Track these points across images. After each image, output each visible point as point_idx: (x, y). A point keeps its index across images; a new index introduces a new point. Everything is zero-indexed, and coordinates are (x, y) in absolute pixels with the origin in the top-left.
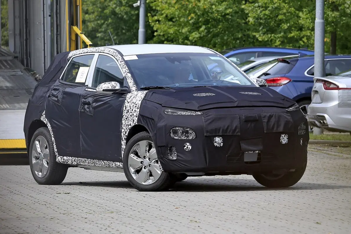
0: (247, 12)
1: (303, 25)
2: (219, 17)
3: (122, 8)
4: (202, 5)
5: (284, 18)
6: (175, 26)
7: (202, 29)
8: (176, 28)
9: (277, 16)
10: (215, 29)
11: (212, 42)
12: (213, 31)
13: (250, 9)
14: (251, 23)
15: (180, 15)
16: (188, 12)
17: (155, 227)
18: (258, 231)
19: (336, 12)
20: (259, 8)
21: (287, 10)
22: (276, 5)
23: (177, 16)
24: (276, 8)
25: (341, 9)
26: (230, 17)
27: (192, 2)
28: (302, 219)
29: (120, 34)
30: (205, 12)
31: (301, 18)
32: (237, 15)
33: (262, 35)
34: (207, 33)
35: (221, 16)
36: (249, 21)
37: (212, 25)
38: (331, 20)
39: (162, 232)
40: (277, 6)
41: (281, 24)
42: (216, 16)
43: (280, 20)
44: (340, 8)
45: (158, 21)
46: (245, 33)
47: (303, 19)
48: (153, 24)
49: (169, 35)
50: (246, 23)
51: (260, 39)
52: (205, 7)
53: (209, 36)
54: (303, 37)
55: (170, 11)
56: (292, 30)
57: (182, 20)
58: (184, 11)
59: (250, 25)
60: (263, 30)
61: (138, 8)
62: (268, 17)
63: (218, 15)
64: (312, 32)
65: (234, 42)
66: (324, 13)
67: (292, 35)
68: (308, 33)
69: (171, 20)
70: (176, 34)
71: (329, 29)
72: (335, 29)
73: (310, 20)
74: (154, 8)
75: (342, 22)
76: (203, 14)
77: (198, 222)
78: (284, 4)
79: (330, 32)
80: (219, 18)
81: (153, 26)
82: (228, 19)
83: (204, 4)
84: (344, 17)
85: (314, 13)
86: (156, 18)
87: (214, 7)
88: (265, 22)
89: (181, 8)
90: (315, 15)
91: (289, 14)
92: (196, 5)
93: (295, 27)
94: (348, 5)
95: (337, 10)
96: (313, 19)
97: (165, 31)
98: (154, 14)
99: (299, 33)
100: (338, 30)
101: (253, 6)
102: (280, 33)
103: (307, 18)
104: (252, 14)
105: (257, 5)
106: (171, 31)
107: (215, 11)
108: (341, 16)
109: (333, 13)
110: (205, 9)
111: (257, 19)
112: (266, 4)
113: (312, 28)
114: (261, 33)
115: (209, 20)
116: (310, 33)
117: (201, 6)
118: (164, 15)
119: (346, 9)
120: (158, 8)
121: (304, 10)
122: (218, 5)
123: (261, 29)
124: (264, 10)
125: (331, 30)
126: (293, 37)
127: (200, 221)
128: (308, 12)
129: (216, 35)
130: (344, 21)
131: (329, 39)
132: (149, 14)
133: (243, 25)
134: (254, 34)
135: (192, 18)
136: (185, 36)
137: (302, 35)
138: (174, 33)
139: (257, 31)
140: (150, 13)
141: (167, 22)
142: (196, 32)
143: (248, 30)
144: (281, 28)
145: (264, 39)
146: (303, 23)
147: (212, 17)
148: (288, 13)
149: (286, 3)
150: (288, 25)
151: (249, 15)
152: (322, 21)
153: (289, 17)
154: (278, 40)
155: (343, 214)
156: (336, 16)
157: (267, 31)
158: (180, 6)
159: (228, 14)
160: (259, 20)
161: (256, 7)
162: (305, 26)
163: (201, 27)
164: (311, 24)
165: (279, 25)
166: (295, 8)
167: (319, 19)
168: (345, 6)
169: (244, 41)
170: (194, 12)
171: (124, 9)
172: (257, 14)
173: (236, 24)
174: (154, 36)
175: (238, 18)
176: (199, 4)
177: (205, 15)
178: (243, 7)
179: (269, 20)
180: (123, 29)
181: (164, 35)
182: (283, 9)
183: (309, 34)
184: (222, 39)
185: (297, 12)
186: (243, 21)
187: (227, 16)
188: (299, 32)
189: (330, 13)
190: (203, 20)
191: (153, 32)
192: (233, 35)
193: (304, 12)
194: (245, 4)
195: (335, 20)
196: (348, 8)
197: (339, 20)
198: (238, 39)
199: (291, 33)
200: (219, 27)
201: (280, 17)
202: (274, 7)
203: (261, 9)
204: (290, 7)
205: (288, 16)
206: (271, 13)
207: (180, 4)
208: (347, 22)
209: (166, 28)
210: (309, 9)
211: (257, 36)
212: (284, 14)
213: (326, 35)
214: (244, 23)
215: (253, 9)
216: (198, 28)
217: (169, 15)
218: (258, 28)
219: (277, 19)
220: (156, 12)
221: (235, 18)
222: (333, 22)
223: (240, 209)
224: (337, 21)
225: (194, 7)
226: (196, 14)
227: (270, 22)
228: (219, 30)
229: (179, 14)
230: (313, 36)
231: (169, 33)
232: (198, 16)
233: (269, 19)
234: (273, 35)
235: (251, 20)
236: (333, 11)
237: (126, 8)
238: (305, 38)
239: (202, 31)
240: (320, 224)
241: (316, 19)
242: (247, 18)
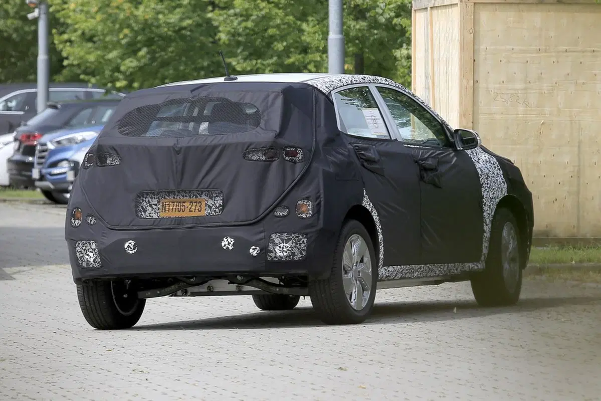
0: (215, 24)
1: (308, 43)
2: (170, 33)
3: (9, 22)
4: (142, 15)
5: (278, 32)
6: (97, 49)
7: (143, 52)
8: (99, 53)
9: (266, 30)
10: (163, 53)
11: (159, 75)
12: (160, 56)
13: (221, 18)
14: (224, 43)
15: (105, 32)
16: (117, 26)
17: (75, 382)
18: (245, 384)
19: (363, 21)
20: (235, 17)
21: (282, 20)
22: (263, 12)
23: (100, 33)
24: (264, 17)
25: (370, 16)
26: (189, 33)
27: (124, 10)
28: (316, 362)
29: (6, 64)
30: (147, 26)
31: (305, 32)
32: (199, 30)
33: (241, 61)
34: (150, 59)
35: (175, 32)
36: (220, 39)
37: (159, 47)
38: (354, 35)
39: (86, 390)
40: (266, 13)
41: (272, 43)
42: (166, 32)
43: (271, 36)
44: (368, 15)
45: (70, 41)
46: (214, 60)
47: (308, 34)
48: (61, 46)
49: (88, 65)
50: (215, 42)
51: (239, 68)
52: (146, 17)
53: (155, 64)
54: (309, 63)
55: (89, 24)
56: (291, 52)
57: (108, 39)
58: (111, 25)
59: (221, 46)
60: (244, 53)
61: (35, 21)
62: (252, 32)
63: (169, 30)
64: (324, 56)
65: (195, 74)
66: (343, 24)
67: (291, 60)
68: (317, 57)
69: (90, 39)
70: (100, 63)
71: (351, 49)
72: (361, 49)
73: (319, 35)
74: (62, 20)
75: (372, 38)
76: (143, 29)
77: (144, 372)
78: (277, 11)
79: (353, 54)
80: (171, 36)
81: (61, 51)
82: (185, 37)
83: (144, 12)
84: (375, 29)
85: (326, 24)
86: (66, 37)
87: (161, 16)
88: (246, 39)
89: (107, 19)
90: (328, 27)
91: (285, 26)
92: (132, 13)
93: (296, 48)
94: (382, 9)
95: (364, 18)
96: (325, 34)
97: (81, 58)
98: (62, 29)
99: (303, 58)
100: (367, 50)
101: (226, 13)
102: (271, 57)
103: (315, 33)
104: (224, 28)
105: (232, 11)
106: (92, 58)
107: (164, 23)
108: (370, 27)
109: (357, 23)
110: (146, 20)
111: (233, 35)
112: (247, 10)
113: (323, 48)
114: (240, 57)
115: (153, 38)
116: (321, 57)
118: (79, 32)
119: (379, 16)
120: (69, 21)
121: (310, 19)
122: (168, 14)
123: (241, 52)
124: (244, 21)
125: (355, 52)
126: (293, 63)
127: (148, 370)
128: (316, 22)
129: (165, 64)
130: (375, 37)
131: (352, 66)
132: (54, 31)
133: (210, 45)
134: (228, 60)
135: (126, 36)
136: (114, 65)
137: (307, 61)
138: (95, 61)
139: (234, 55)
140: (56, 28)
141: (84, 44)
142: (130, 59)
143: (219, 54)
144: (273, 49)
145: (246, 67)
146: (308, 40)
147: (158, 33)
148: (284, 24)
149: (279, 9)
150: (285, 44)
151: (221, 29)
152: (339, 36)
153: (286, 32)
154: (269, 68)
155: (382, 353)
156: (362, 28)
157: (251, 54)
158: (105, 16)
159: (185, 28)
160: (237, 37)
161: (230, 16)
162: (312, 46)
163: (139, 50)
164: (323, 41)
165: (269, 45)
166: (295, 17)
167: (335, 33)
168: (377, 11)
170: (129, 26)
171: (13, 24)
172: (233, 27)
173: (198, 44)
174: (63, 67)
175: (201, 35)
176: (136, 13)
177: (147, 31)
178: (210, 15)
179: (253, 37)
180: (11, 56)
181: (79, 65)
182: (275, 19)
183: (319, 59)
184: (176, 69)
185: (299, 23)
186: (211, 40)
187: (184, 32)
188: (303, 55)
189: (352, 23)
190: (144, 39)
191: (62, 59)
192: (193, 63)
193: (309, 22)
194: (213, 10)
195: (360, 35)
196: (382, 15)
197: (367, 35)
198: (202, 68)
199: (289, 57)
200: (171, 49)
201: (271, 31)
202: (260, 15)
203: (240, 19)
204: (286, 15)
205: (284, 29)
206: (256, 25)
207: (106, 13)
208: (381, 37)
209: (82, 54)
210: (319, 18)
211: (234, 63)
212: (278, 27)
213: (346, 59)
214: (213, 43)
215: (226, 18)
216: (135, 52)
217: (87, 31)
218: (234, 50)
219: (266, 35)
220: (65, 26)
221: (197, 35)
222: (357, 38)
223: (214, 348)
224: (363, 36)
225: (128, 18)
226: (132, 30)
227: (255, 40)
228: (169, 55)
229: (103, 29)
230: (326, 61)
231: (88, 62)
232: (136, 31)
233: (253, 35)
234: (259, 61)
235: (223, 37)
236: (356, 19)
237: (16, 22)
238: (312, 64)
239: (143, 57)
240: (346, 370)
241: (330, 34)
242: (215, 34)
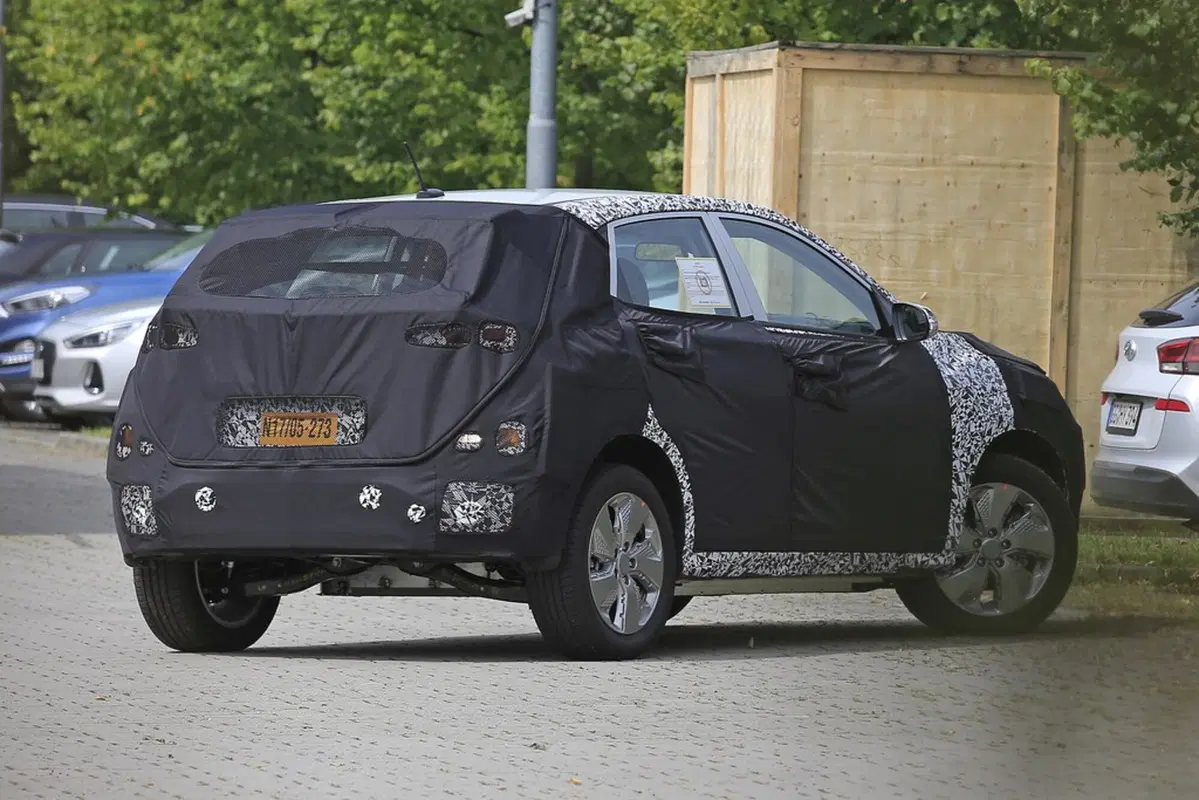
0: (317, 92)
1: (490, 135)
2: (231, 107)
4: (180, 72)
5: (433, 112)
6: (94, 132)
7: (180, 141)
8: (98, 139)
9: (411, 107)
10: (217, 144)
11: (209, 186)
12: (211, 149)
13: (328, 82)
14: (331, 128)
15: (111, 101)
16: (134, 91)
17: (34, 757)
19: (594, 96)
20: (354, 81)
21: (441, 89)
22: (407, 74)
23: (100, 103)
24: (408, 82)
25: (607, 87)
26: (265, 108)
27: (146, 62)
28: (489, 732)
30: (188, 92)
31: (483, 112)
32: (286, 101)
33: (364, 164)
34: (192, 155)
35: (239, 104)
36: (323, 122)
37: (210, 132)
38: (575, 121)
39: (56, 773)
40: (413, 75)
41: (422, 132)
42: (223, 106)
43: (422, 120)
44: (603, 84)
45: (44, 116)
46: (314, 158)
47: (490, 116)
48: (26, 126)
49: (77, 161)
50: (314, 127)
51: (358, 177)
52: (188, 76)
53: (201, 163)
54: (490, 171)
55: (80, 87)
56: (457, 150)
57: (115, 114)
58: (122, 89)
59: (325, 134)
60: (369, 149)
62: (384, 110)
63: (228, 101)
64: (519, 159)
65: (276, 185)
66: (555, 99)
67: (457, 165)
68: (505, 159)
69: (82, 114)
70: (99, 158)
71: (569, 147)
72: (588, 148)
73: (510, 119)
74: (30, 76)
75: (609, 129)
76: (182, 99)
77: (166, 741)
78: (432, 71)
79: (574, 157)
80: (232, 112)
81: (28, 134)
82: (259, 114)
83: (185, 66)
84: (617, 112)
85: (525, 99)
86: (36, 107)
87: (214, 75)
88: (373, 123)
89: (115, 78)
90: (527, 104)
91: (448, 101)
92: (161, 69)
93: (467, 142)
94: (629, 75)
95: (595, 90)
96: (523, 119)
97: (65, 149)
98: (28, 93)
99: (480, 161)
100: (599, 151)
101: (337, 74)
102: (420, 158)
103: (502, 115)
104: (333, 101)
105: (348, 70)
106: (83, 149)
107: (220, 88)
108: (606, 108)
109: (583, 100)
110: (187, 84)
111: (350, 115)
112: (376, 68)
113: (517, 143)
114: (360, 156)
115: (200, 116)
116: (513, 160)
117: (176, 72)
118: (62, 100)
119: (624, 88)
120: (44, 78)
121: (495, 88)
122: (228, 72)
123: (363, 147)
124: (370, 88)
125: (576, 152)
126: (460, 171)
127: (173, 739)
128: (504, 95)
129: (220, 165)
130: (615, 126)
131: (570, 179)
132: (15, 96)
133: (305, 131)
134: (339, 161)
135: (148, 111)
136: (125, 164)
137: (486, 167)
138: (90, 155)
139: (351, 152)
140: (18, 91)
141: (71, 122)
142: (158, 154)
143: (322, 148)
144: (423, 143)
145: (372, 175)
146: (490, 127)
147: (210, 107)
148: (445, 96)
149: (437, 67)
150: (445, 133)
151: (326, 101)
152: (547, 123)
153: (448, 111)
155: (614, 719)
156: (591, 108)
157: (381, 151)
158: (111, 72)
159: (259, 99)
160: (355, 119)
161: (344, 78)
162: (497, 139)
163: (174, 136)
164: (517, 131)
165: (416, 134)
166: (465, 84)
167: (541, 118)
168: (620, 77)
169: (308, 183)
170: (155, 92)
172: (349, 99)
173: (283, 130)
174: (30, 164)
175: (289, 113)
176: (169, 67)
177: (189, 101)
178: (307, 76)
179: (386, 120)
181: (59, 162)
182: (428, 86)
183: (508, 163)
184: (240, 175)
185: (473, 95)
186: (306, 121)
187: (257, 105)
188: (479, 156)
189: (573, 100)
190: (183, 116)
191: (28, 149)
192: (273, 164)
193: (492, 94)
194: (313, 67)
195: (587, 121)
196: (629, 85)
197: (600, 122)
198: (289, 175)
199: (453, 159)
200: (232, 137)
201: (420, 110)
202: (400, 78)
203: (362, 85)
204: (450, 80)
205: (445, 106)
206: (392, 97)
207: (111, 66)
208: (625, 127)
209: (66, 140)
210: (510, 88)
211: (349, 167)
212: (433, 101)
213: (559, 166)
214: (310, 127)
215: (338, 83)
216: (165, 142)
217: (75, 100)
218: (350, 142)
219: (410, 115)
220: (36, 88)
221: (281, 113)
222: (581, 127)
225: (154, 77)
226: (161, 98)
227: (391, 125)
228: (229, 147)
229: (106, 96)
230: (522, 169)
231: (76, 156)
232: (168, 103)
233: (386, 115)
234: (397, 165)
235: (330, 117)
236: (581, 92)
238: (496, 174)
239: (179, 151)
240: (544, 749)
241: (532, 117)
242: (317, 113)
